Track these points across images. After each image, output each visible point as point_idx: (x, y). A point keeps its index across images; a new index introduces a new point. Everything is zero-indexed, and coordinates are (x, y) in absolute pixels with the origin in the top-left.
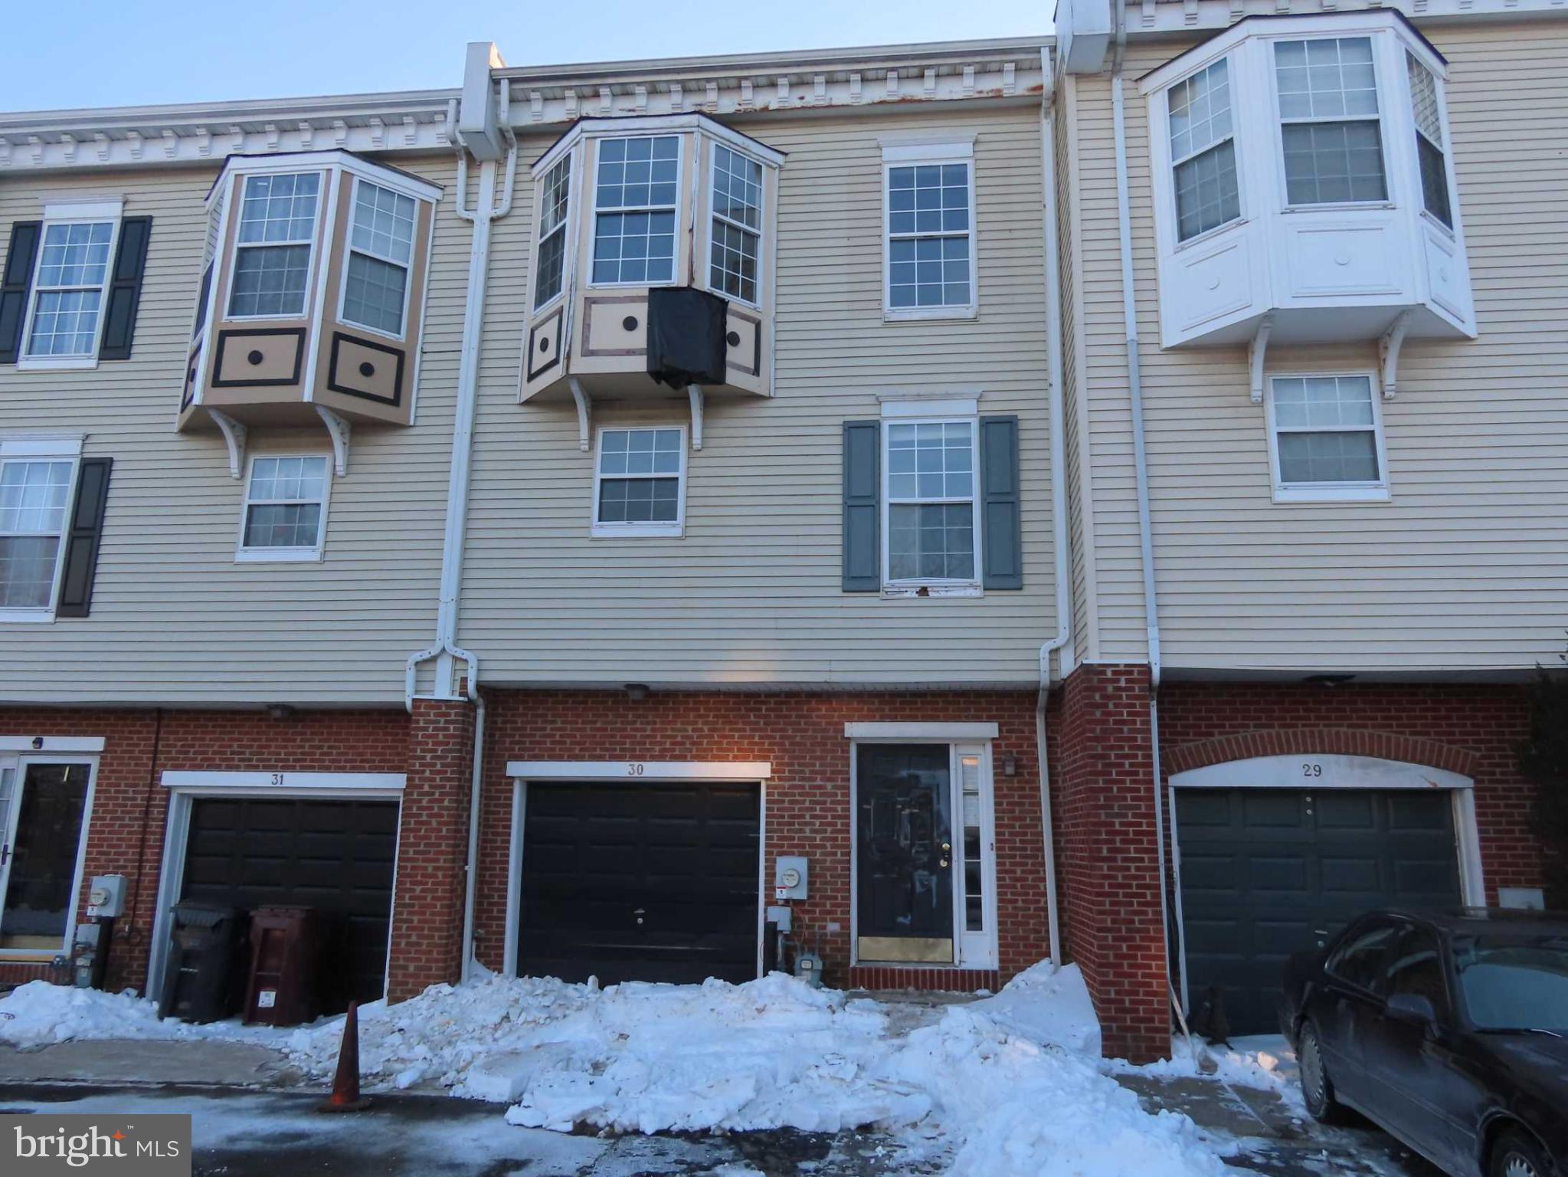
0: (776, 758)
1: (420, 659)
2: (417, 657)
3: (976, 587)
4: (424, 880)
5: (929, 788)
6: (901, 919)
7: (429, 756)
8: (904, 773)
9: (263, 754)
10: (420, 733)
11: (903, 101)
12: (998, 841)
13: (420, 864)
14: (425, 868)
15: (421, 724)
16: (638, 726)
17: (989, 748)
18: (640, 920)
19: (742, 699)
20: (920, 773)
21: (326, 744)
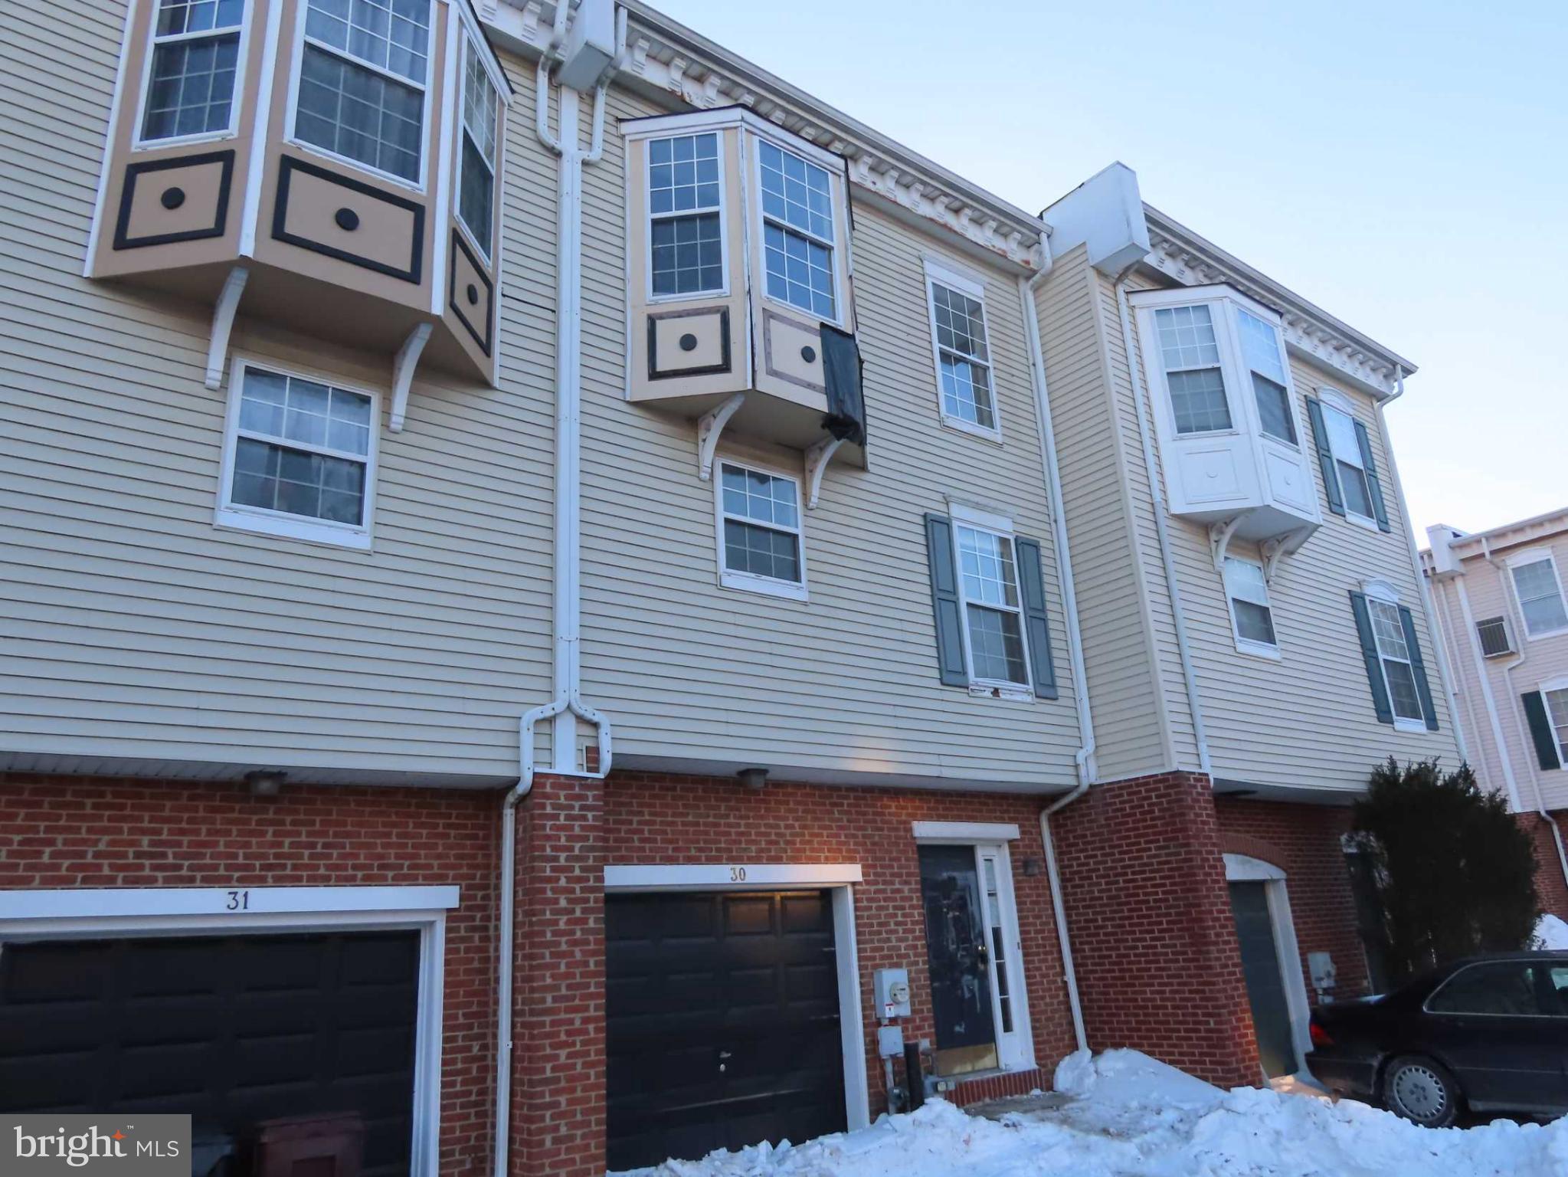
0: (862, 859)
1: (541, 716)
2: (537, 713)
3: (1027, 692)
4: (570, 1039)
5: (963, 889)
6: (957, 1029)
7: (563, 856)
8: (945, 875)
9: (203, 856)
10: (549, 823)
11: (945, 226)
12: (1023, 940)
13: (563, 1016)
14: (571, 1022)
15: (549, 810)
16: (732, 820)
17: (1006, 850)
18: (722, 1067)
19: (826, 792)
20: (955, 874)
21: (321, 841)
